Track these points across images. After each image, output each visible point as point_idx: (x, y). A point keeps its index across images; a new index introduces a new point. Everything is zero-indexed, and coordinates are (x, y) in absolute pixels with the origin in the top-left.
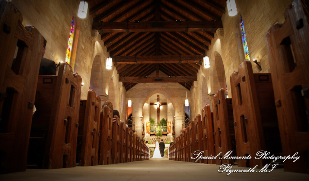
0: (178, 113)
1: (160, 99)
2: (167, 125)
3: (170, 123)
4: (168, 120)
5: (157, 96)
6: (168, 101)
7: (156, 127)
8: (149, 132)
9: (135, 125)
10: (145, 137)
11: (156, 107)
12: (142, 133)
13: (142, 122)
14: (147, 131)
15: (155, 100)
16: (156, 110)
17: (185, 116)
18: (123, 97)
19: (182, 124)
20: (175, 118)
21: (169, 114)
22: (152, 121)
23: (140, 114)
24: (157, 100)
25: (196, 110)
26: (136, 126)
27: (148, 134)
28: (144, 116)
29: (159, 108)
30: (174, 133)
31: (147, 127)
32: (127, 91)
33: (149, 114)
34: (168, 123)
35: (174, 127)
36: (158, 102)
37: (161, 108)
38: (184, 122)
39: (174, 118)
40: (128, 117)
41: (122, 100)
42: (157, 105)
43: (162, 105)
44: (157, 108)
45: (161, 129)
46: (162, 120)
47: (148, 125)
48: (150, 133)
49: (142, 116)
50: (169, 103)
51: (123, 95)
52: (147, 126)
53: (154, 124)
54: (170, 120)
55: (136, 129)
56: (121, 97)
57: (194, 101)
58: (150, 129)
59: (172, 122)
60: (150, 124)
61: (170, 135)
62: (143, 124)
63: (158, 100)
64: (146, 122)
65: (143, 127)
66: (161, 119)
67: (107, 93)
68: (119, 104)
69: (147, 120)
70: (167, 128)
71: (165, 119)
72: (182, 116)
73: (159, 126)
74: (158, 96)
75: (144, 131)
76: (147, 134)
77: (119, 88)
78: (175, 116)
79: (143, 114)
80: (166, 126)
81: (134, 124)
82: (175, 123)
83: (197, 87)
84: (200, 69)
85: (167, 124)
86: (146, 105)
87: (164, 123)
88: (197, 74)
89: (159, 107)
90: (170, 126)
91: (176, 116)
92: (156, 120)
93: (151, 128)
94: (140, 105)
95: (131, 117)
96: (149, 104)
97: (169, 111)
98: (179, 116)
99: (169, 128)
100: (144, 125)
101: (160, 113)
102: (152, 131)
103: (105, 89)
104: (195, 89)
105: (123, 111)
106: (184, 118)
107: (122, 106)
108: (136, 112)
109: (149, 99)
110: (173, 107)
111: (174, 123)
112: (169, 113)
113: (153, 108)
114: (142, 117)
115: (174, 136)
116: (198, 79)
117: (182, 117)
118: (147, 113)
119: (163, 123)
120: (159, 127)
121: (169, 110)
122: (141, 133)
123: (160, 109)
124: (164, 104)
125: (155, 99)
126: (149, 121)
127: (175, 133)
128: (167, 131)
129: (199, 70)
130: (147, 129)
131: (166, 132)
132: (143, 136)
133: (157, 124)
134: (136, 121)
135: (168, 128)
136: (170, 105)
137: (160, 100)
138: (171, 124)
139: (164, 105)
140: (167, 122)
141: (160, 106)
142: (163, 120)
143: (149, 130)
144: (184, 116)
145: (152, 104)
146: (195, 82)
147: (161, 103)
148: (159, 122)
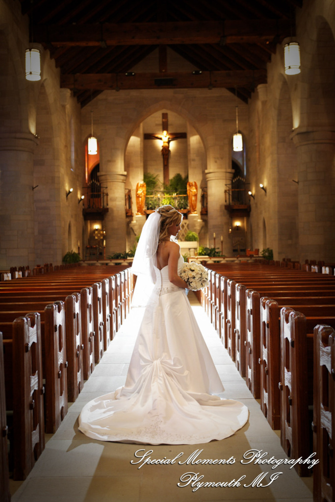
0: (216, 162)
1: (169, 123)
2: (188, 192)
3: (194, 188)
4: (191, 180)
5: (161, 116)
6: (189, 129)
7: (159, 195)
8: (145, 208)
9: (107, 195)
10: (134, 222)
11: (160, 144)
12: (127, 213)
13: (125, 186)
14: (138, 208)
15: (157, 125)
16: (161, 153)
17: (233, 171)
18: (73, 126)
19: (225, 191)
20: (208, 175)
21: (192, 162)
22: (150, 182)
23: (119, 167)
24: (161, 127)
25: (259, 158)
26: (110, 196)
27: (142, 214)
28: (131, 169)
29: (168, 147)
30: (205, 213)
31: (138, 197)
32: (84, 108)
33: (142, 164)
34: (190, 186)
35: (204, 197)
36: (165, 132)
37: (173, 145)
38: (230, 186)
39: (204, 175)
40: (90, 172)
41: (73, 132)
42: (161, 139)
43: (173, 139)
44: (161, 148)
45: (172, 200)
46: (174, 178)
47: (140, 192)
48: (145, 212)
49: (125, 170)
50: (194, 135)
51: (73, 121)
52: (137, 194)
53: (154, 187)
54: (194, 178)
55: (111, 204)
56: (70, 127)
57: (257, 134)
58: (146, 201)
59: (201, 185)
60: (144, 189)
61: (194, 217)
62: (127, 191)
63: (165, 127)
64: (136, 184)
65: (128, 198)
66: (172, 175)
67: (33, 130)
68: (66, 146)
69: (138, 180)
70: (186, 198)
71: (183, 176)
72: (224, 170)
73: (168, 192)
74: (165, 116)
75: (130, 207)
76: (140, 214)
77: (64, 107)
78: (206, 171)
79: (127, 167)
80: (185, 192)
81: (105, 191)
82: (206, 187)
83: (266, 101)
84: (275, 53)
85: (188, 188)
86: (135, 141)
87: (180, 185)
88: (269, 64)
89: (167, 144)
90: (196, 195)
91: (211, 171)
92: (161, 179)
93: (147, 199)
94: (120, 142)
95: (98, 174)
96: (142, 136)
97: (192, 155)
98: (216, 170)
99: (193, 198)
100: (130, 191)
101: (171, 161)
102: (150, 206)
103: (27, 120)
104: (259, 105)
105: (76, 161)
106: (231, 175)
107: (73, 149)
108: (109, 161)
109: (141, 125)
110: (202, 145)
111: (204, 188)
112: (194, 160)
113: (154, 148)
114: (125, 173)
115: (205, 218)
116: (269, 80)
117: (226, 172)
118: (138, 161)
119: (177, 185)
120: (167, 196)
121: (192, 151)
122: (124, 212)
123: (169, 151)
124: (180, 136)
125: (157, 122)
126: (142, 182)
127: (207, 211)
128: (187, 205)
129: (273, 56)
130: (138, 203)
131: (185, 208)
132: (128, 220)
133: (162, 189)
134: (109, 185)
135: (189, 201)
136: (194, 140)
137: (170, 127)
138: (196, 189)
139: (179, 140)
140: (188, 186)
141: (169, 142)
142: (178, 177)
143: (143, 205)
144: (229, 170)
145: (149, 137)
146: (260, 88)
147: (171, 134)
148: (169, 184)
